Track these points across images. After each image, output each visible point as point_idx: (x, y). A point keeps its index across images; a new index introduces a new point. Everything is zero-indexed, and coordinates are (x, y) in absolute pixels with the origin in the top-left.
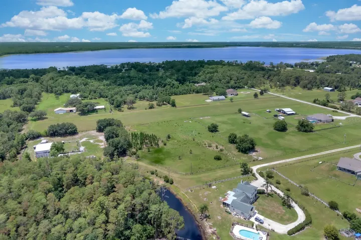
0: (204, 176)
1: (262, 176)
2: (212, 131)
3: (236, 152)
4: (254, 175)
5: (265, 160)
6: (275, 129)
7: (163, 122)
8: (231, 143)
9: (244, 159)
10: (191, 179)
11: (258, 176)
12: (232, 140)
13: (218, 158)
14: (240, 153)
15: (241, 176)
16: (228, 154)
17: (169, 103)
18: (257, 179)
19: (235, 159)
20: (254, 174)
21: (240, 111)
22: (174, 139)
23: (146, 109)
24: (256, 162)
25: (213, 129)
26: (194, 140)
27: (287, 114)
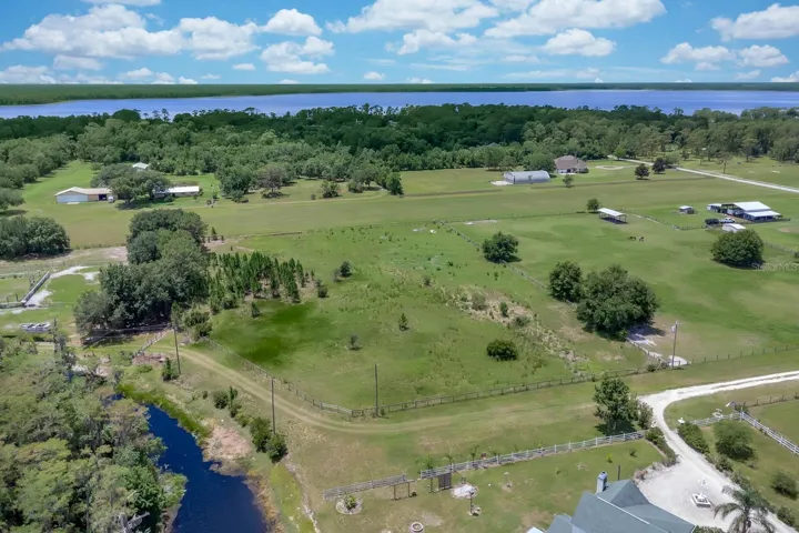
0: (430, 430)
1: (700, 447)
2: (496, 259)
3: (575, 332)
4: (656, 438)
5: (698, 371)
6: (717, 260)
7: (348, 232)
8: (560, 298)
9: (608, 359)
10: (371, 438)
11: (675, 442)
12: (565, 287)
13: (503, 353)
14: (594, 336)
15: (599, 440)
16: (546, 339)
17: (385, 187)
18: (671, 459)
19: (570, 357)
20: (658, 431)
21: (594, 206)
22: (360, 277)
23: (313, 198)
24: (660, 374)
25: (501, 251)
26: (427, 283)
27: (749, 218)
